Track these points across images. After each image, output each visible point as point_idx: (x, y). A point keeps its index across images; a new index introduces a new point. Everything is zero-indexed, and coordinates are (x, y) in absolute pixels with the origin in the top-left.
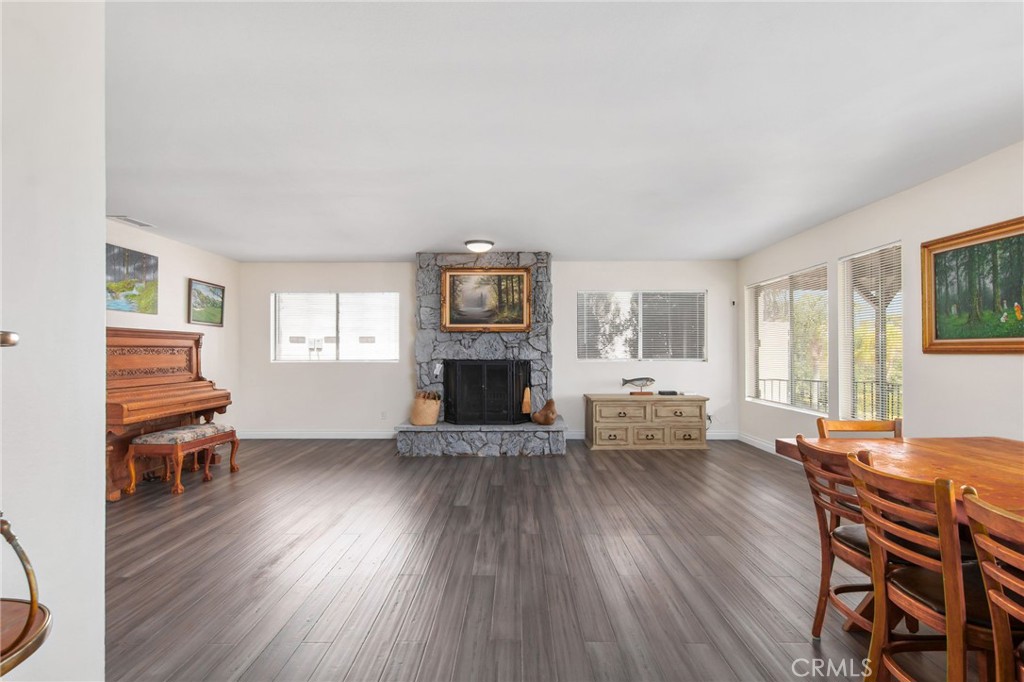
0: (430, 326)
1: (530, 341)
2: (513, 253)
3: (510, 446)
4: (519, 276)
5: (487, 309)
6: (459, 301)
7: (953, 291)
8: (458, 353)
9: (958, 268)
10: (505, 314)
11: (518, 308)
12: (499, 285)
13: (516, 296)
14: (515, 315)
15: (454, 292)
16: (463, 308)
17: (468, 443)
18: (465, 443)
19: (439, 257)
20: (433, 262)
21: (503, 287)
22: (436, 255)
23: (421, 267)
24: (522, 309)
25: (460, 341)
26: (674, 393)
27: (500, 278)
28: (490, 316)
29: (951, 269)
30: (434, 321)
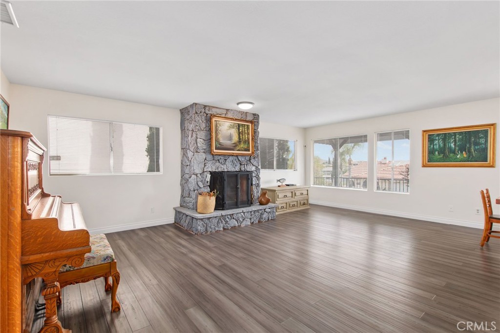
0: (202, 151)
1: (252, 161)
2: (244, 112)
3: (255, 218)
4: (247, 125)
5: (233, 142)
6: (220, 136)
7: (436, 147)
8: (218, 168)
9: (439, 140)
10: (242, 146)
11: (247, 143)
12: (239, 129)
13: (246, 136)
14: (246, 146)
15: (217, 130)
16: (221, 141)
17: (236, 220)
18: (234, 220)
19: (207, 108)
20: (203, 110)
21: (240, 131)
22: (205, 107)
23: (196, 113)
24: (249, 143)
25: (218, 160)
26: (293, 185)
27: (239, 125)
28: (235, 147)
29: (436, 140)
30: (205, 148)
